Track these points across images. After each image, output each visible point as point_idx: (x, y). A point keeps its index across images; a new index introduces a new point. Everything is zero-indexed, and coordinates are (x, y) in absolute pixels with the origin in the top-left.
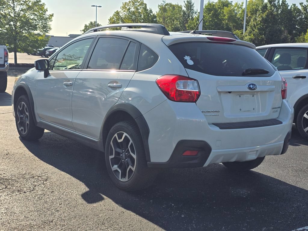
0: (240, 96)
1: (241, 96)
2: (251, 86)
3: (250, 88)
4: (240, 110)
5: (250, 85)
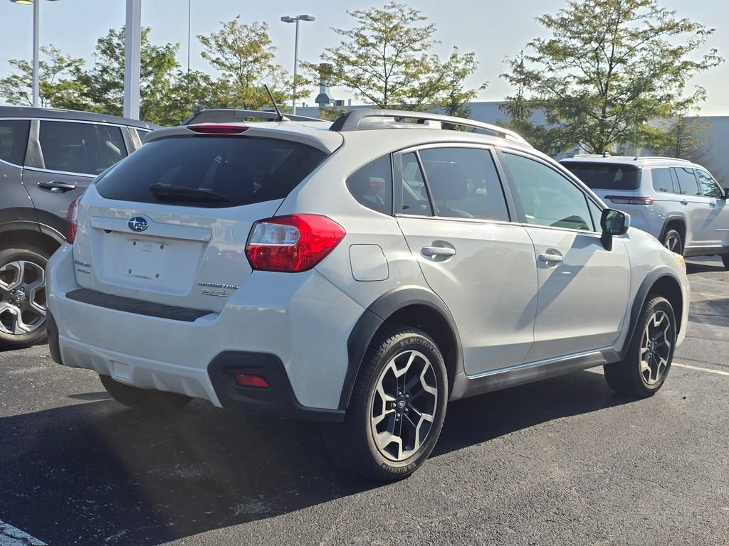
0: (135, 244)
1: (137, 242)
2: (135, 222)
3: (131, 225)
4: (130, 271)
5: (133, 219)
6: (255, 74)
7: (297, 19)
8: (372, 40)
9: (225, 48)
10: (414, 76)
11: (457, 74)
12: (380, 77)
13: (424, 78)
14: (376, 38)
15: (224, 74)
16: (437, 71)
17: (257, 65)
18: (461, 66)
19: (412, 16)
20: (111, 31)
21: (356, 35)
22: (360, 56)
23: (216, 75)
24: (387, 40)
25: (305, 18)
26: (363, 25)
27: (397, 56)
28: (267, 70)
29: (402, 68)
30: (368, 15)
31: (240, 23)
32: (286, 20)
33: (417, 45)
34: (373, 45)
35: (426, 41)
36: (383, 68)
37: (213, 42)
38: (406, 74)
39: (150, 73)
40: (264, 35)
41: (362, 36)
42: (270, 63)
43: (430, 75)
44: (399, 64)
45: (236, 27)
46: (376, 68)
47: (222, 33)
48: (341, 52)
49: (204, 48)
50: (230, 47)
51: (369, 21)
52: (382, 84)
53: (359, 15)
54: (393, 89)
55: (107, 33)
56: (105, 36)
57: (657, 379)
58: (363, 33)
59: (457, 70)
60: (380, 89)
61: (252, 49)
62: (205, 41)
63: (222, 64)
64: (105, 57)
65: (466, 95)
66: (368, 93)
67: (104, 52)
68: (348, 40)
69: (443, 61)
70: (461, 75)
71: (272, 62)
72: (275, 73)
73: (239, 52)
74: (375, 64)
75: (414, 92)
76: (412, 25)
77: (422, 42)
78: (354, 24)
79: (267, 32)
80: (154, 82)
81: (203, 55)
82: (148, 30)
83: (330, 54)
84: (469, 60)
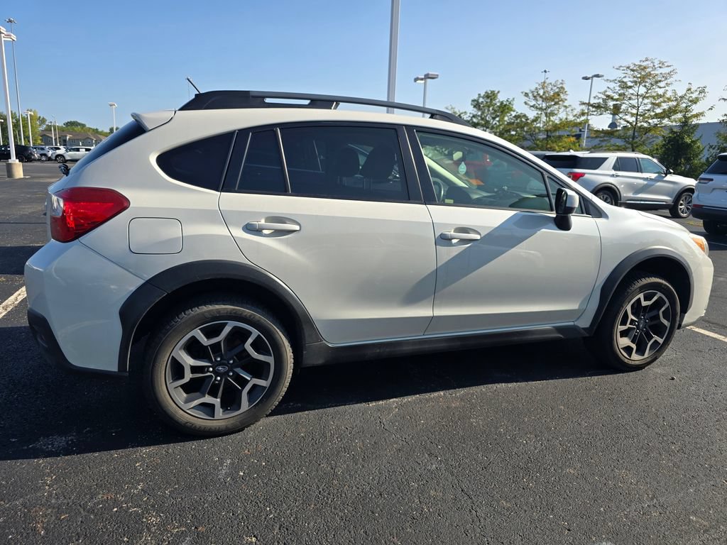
6: (556, 112)
7: (592, 77)
8: (629, 84)
9: (538, 98)
10: (659, 105)
11: (691, 101)
12: (633, 107)
13: (665, 106)
14: (632, 82)
15: (537, 114)
16: (676, 100)
17: (557, 107)
18: (694, 96)
19: (660, 65)
20: (479, 95)
21: (619, 81)
22: (620, 95)
23: (531, 114)
24: (640, 83)
25: (597, 76)
26: (625, 75)
27: (647, 93)
28: (563, 108)
29: (650, 100)
30: (628, 68)
31: (548, 81)
32: (586, 78)
33: (662, 84)
34: (630, 87)
35: (669, 81)
36: (636, 100)
37: (530, 95)
38: (653, 104)
39: (497, 116)
40: (562, 88)
41: (623, 82)
42: (565, 104)
43: (671, 103)
44: (647, 98)
45: (546, 85)
46: (631, 102)
47: (536, 89)
48: (607, 93)
49: (526, 99)
50: (541, 97)
51: (629, 72)
52: (634, 111)
53: (622, 68)
54: (643, 115)
55: (477, 96)
56: (476, 97)
57: (646, 355)
58: (625, 80)
59: (691, 99)
60: (632, 115)
61: (554, 97)
62: (526, 95)
63: (537, 108)
64: (475, 109)
65: (697, 116)
66: (624, 118)
67: (475, 107)
68: (612, 85)
69: (680, 94)
70: (695, 101)
71: (566, 103)
72: (568, 110)
73: (545, 99)
74: (630, 99)
75: (657, 116)
76: (658, 71)
77: (666, 82)
78: (619, 74)
79: (564, 86)
80: (499, 121)
81: (526, 103)
82: (498, 92)
83: (600, 96)
84: (702, 91)
